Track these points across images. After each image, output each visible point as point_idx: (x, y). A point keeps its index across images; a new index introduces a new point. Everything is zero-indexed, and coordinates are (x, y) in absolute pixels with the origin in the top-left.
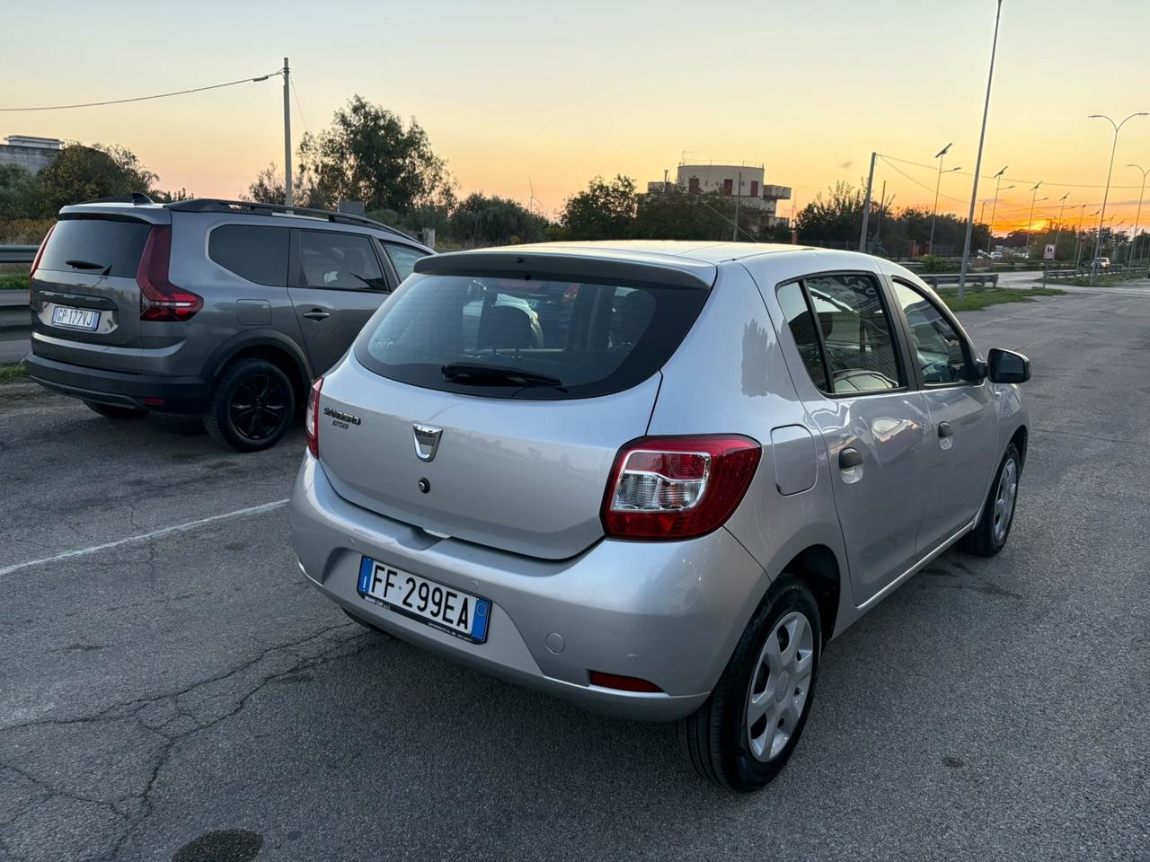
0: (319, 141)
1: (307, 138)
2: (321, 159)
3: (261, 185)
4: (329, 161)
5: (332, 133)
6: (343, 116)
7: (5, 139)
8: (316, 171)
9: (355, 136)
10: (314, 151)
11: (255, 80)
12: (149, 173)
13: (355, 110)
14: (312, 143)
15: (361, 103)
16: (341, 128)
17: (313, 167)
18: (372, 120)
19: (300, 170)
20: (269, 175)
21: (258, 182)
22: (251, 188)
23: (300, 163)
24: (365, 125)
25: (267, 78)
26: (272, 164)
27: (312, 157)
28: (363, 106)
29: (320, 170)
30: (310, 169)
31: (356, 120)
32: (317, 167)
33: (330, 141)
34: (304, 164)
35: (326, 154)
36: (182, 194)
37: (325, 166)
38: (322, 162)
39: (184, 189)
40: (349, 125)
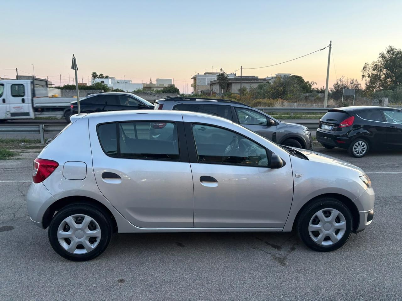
0: (371, 65)
1: (366, 65)
2: (371, 72)
3: (337, 84)
4: (375, 72)
5: (378, 62)
6: (383, 54)
7: (275, 75)
8: (369, 77)
9: (387, 62)
10: (368, 69)
11: (321, 50)
12: (313, 82)
13: (388, 52)
14: (368, 67)
15: (392, 48)
16: (381, 59)
17: (367, 76)
18: (395, 55)
19: (362, 77)
20: (341, 80)
21: (336, 83)
22: (333, 85)
23: (362, 74)
24: (392, 57)
25: (324, 48)
26: (343, 76)
27: (368, 72)
28: (392, 50)
29: (370, 76)
30: (366, 76)
31: (388, 56)
32: (369, 75)
33: (376, 65)
34: (364, 75)
35: (374, 70)
36: (323, 88)
37: (373, 74)
38: (372, 73)
39: (323, 87)
40: (385, 58)
